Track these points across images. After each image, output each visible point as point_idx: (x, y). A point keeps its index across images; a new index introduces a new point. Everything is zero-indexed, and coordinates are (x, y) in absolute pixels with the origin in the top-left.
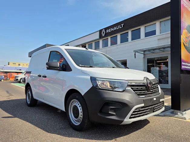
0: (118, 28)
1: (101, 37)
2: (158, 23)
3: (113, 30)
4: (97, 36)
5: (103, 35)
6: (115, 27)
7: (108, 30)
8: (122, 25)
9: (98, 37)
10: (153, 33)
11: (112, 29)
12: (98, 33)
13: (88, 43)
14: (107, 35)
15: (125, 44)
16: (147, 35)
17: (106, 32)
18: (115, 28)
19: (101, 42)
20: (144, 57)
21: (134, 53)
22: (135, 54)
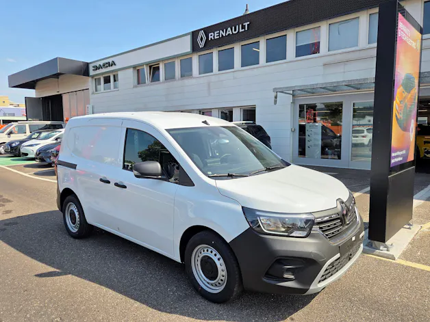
0: (235, 30)
1: (195, 48)
2: (324, 27)
3: (224, 35)
4: (186, 45)
5: (202, 45)
6: (229, 29)
7: (213, 34)
8: (246, 24)
9: (188, 49)
10: (314, 48)
11: (221, 31)
12: (189, 38)
13: (163, 60)
14: (209, 44)
15: (251, 71)
16: (301, 51)
17: (207, 37)
18: (229, 32)
19: (195, 60)
20: (293, 102)
21: (274, 94)
22: (276, 97)
